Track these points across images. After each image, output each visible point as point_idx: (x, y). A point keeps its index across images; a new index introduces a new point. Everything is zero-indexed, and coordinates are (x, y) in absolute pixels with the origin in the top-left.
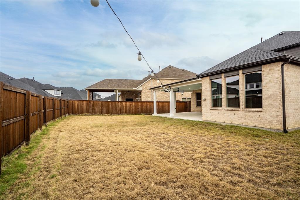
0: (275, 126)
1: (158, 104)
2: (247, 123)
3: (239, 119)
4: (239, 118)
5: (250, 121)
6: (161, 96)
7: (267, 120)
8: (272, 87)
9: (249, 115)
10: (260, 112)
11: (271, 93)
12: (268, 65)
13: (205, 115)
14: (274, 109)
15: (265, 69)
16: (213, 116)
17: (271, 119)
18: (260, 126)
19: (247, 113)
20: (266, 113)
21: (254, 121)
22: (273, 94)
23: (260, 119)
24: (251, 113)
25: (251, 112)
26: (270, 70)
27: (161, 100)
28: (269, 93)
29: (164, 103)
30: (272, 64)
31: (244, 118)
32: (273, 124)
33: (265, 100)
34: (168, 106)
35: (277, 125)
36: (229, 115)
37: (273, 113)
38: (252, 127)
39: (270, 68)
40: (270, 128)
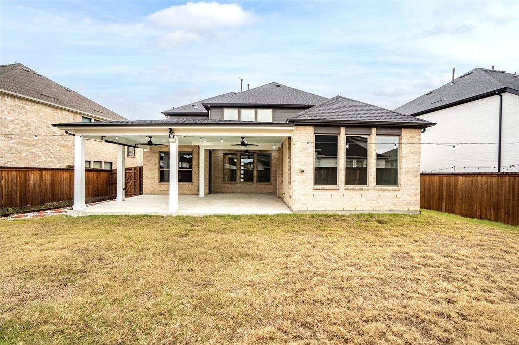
0: (413, 207)
1: (38, 177)
2: (381, 207)
3: (369, 202)
4: (368, 200)
5: (384, 204)
6: (20, 152)
7: (405, 201)
8: (412, 159)
9: (384, 196)
10: (397, 191)
11: (411, 166)
12: (408, 130)
13: (300, 200)
14: (413, 187)
15: (405, 134)
16: (320, 202)
17: (410, 199)
18: (397, 209)
19: (381, 193)
20: (404, 192)
21: (390, 203)
22: (413, 168)
23: (396, 200)
24: (386, 193)
25: (387, 191)
26: (411, 137)
27: (17, 163)
28: (408, 166)
29: (58, 174)
30: (413, 130)
31: (376, 200)
32: (411, 205)
33: (404, 175)
34: (68, 180)
35: (415, 205)
36: (352, 198)
37: (412, 191)
38: (387, 213)
39: (410, 135)
40: (408, 211)
